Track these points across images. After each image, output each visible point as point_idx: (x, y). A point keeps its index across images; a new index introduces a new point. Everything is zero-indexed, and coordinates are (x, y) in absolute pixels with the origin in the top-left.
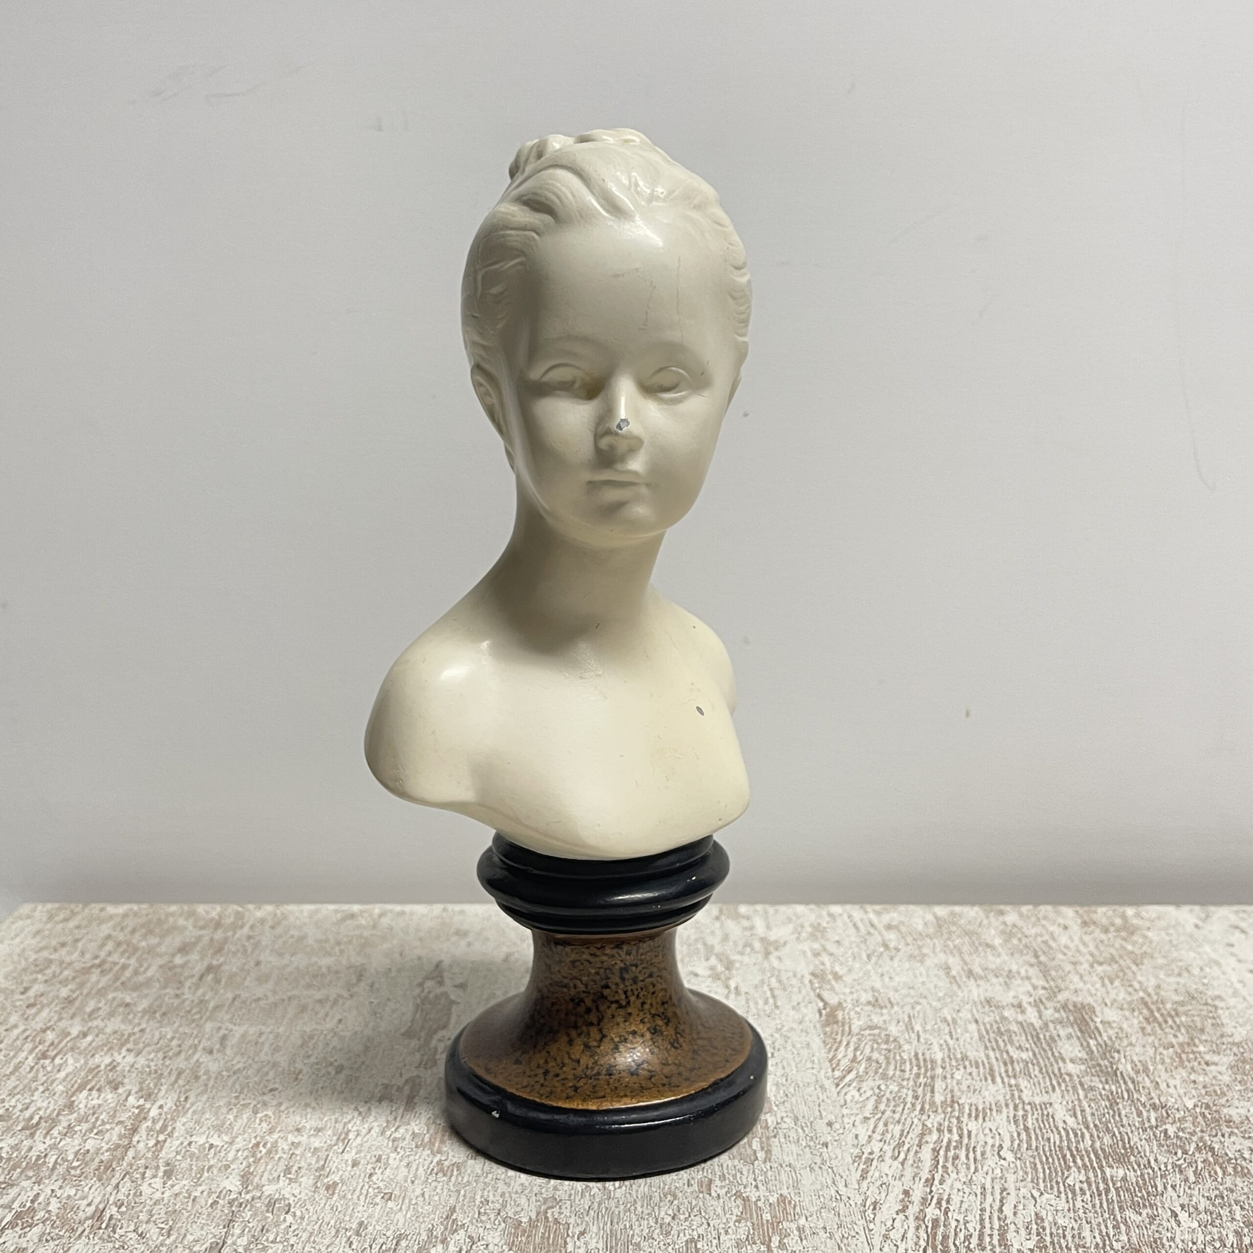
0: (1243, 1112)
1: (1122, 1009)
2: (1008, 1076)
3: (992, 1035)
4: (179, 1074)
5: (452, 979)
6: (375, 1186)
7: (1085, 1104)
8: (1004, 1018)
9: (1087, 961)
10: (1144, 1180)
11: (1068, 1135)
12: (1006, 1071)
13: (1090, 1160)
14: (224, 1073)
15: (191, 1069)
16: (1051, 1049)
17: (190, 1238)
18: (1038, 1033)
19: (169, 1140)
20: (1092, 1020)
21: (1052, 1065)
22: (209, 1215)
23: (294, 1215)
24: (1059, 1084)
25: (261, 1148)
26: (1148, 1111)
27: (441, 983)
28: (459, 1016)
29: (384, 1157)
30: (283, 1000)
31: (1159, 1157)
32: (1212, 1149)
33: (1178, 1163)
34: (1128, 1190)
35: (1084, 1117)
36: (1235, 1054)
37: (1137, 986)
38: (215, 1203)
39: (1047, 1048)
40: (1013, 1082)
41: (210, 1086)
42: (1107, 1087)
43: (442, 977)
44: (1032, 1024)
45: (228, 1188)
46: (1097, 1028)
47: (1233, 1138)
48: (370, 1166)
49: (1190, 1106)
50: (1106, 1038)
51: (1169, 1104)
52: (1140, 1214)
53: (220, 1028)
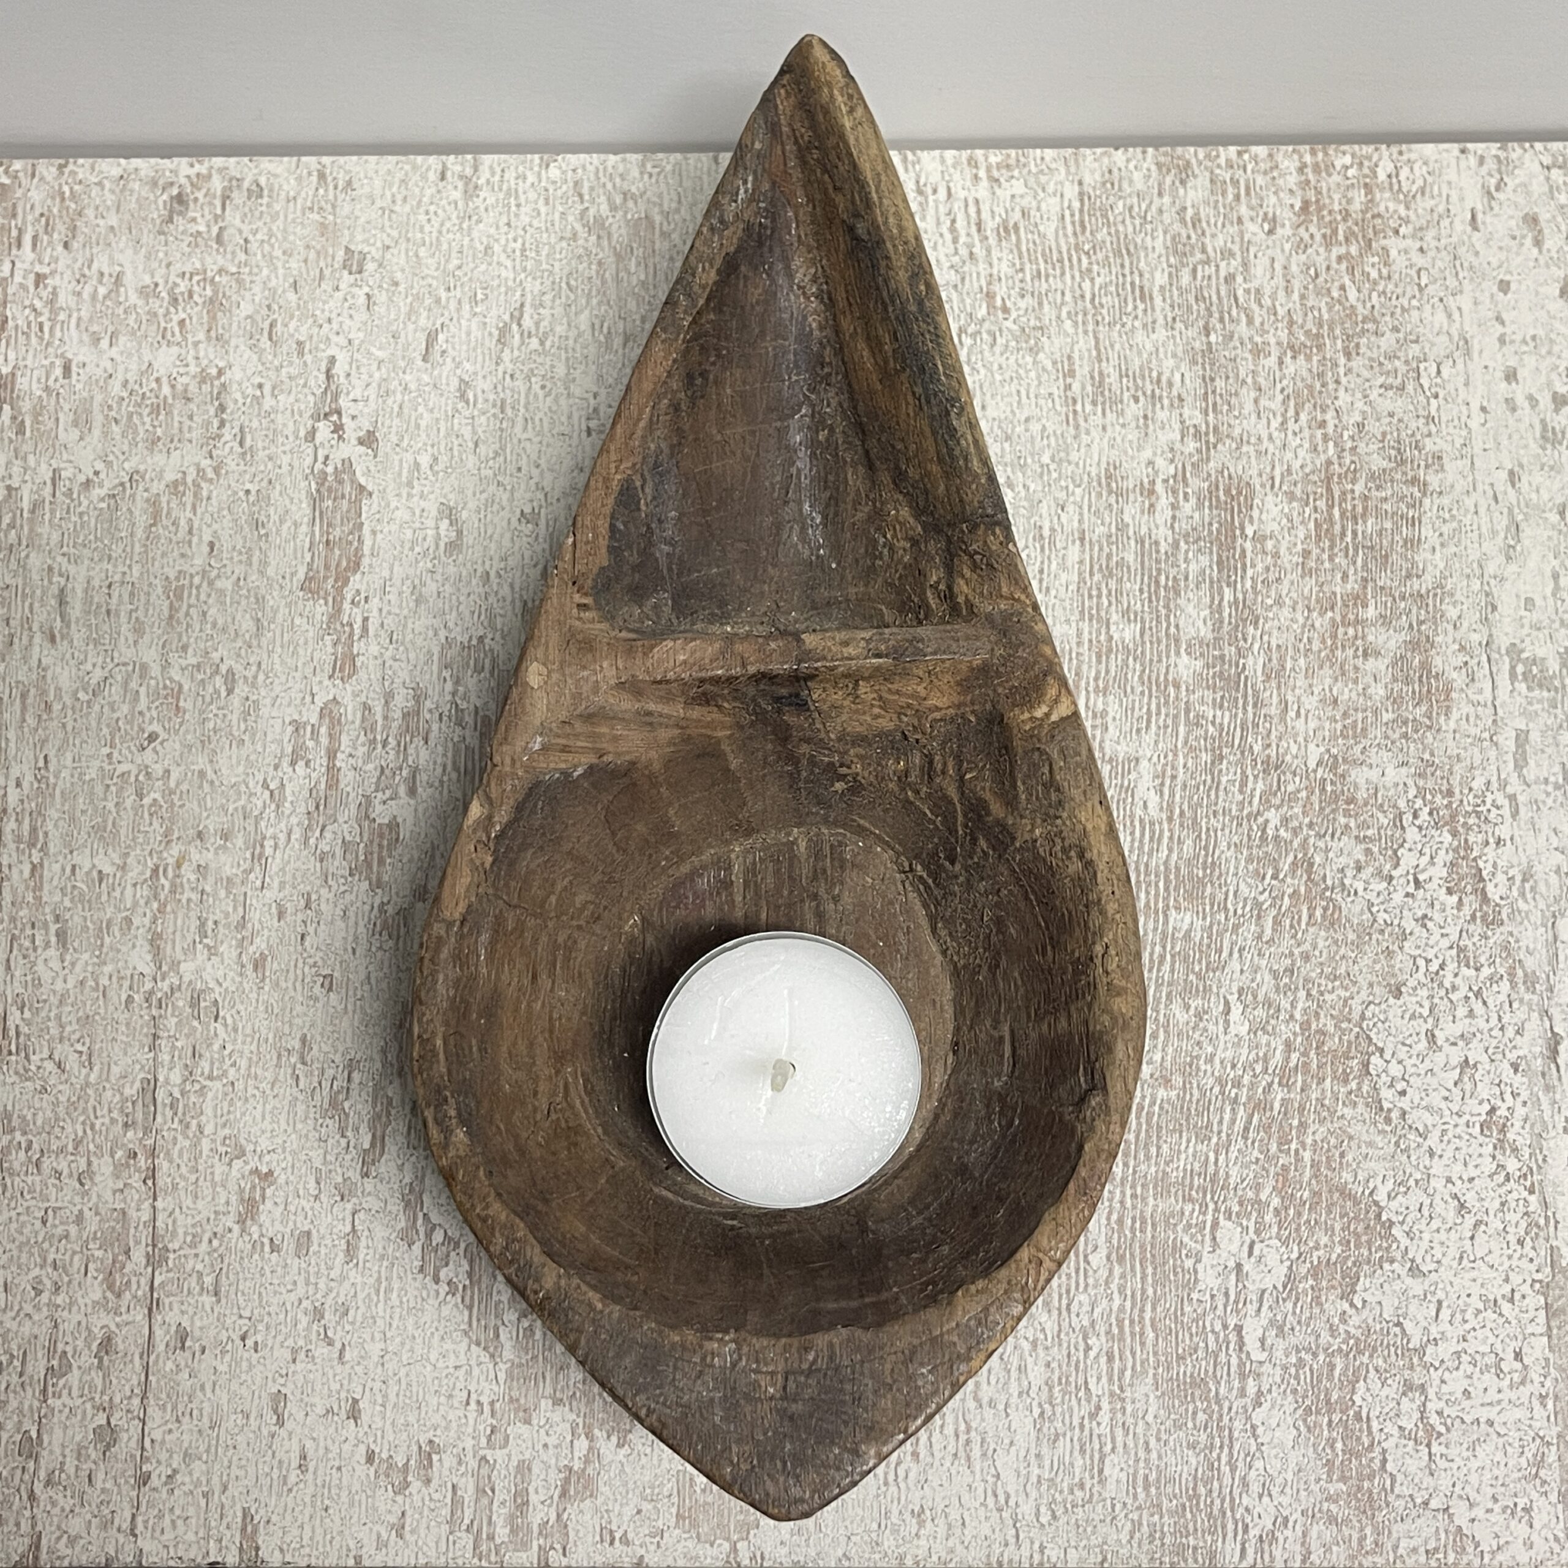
0: (1374, 775)
1: (1291, 496)
2: (1097, 690)
3: (1097, 577)
4: (24, 696)
5: (354, 417)
6: (311, 961)
7: (1181, 760)
8: (1122, 527)
9: (1278, 344)
10: (1210, 937)
11: (1143, 834)
12: (1096, 679)
13: (1157, 895)
14: (81, 695)
15: (37, 687)
16: (1168, 617)
17: (116, 1070)
18: (1159, 571)
19: (46, 864)
20: (1242, 529)
21: (1160, 661)
22: (128, 1025)
23: (226, 1025)
24: (1158, 714)
25: (163, 880)
26: (1256, 777)
27: (338, 428)
28: (374, 532)
29: (314, 897)
30: (122, 484)
31: (1242, 886)
32: (1311, 865)
33: (1261, 898)
34: (1186, 959)
35: (1172, 794)
36: (1411, 626)
37: (1330, 429)
38: (130, 1000)
39: (1163, 612)
40: (1100, 706)
41: (69, 728)
42: (1219, 713)
43: (339, 413)
44: (1157, 543)
45: (140, 969)
46: (1243, 551)
47: (1345, 838)
48: (300, 917)
49: (1312, 765)
50: (1248, 584)
51: (1288, 758)
52: (1187, 1007)
53: (50, 569)
